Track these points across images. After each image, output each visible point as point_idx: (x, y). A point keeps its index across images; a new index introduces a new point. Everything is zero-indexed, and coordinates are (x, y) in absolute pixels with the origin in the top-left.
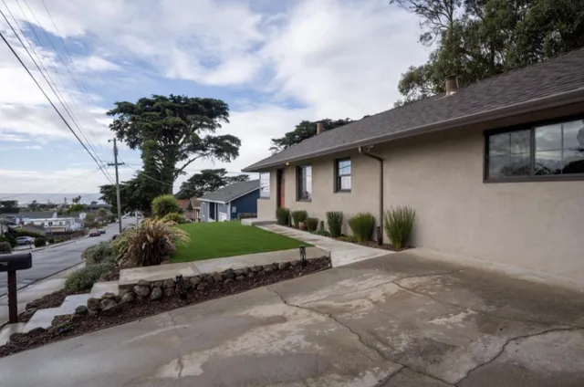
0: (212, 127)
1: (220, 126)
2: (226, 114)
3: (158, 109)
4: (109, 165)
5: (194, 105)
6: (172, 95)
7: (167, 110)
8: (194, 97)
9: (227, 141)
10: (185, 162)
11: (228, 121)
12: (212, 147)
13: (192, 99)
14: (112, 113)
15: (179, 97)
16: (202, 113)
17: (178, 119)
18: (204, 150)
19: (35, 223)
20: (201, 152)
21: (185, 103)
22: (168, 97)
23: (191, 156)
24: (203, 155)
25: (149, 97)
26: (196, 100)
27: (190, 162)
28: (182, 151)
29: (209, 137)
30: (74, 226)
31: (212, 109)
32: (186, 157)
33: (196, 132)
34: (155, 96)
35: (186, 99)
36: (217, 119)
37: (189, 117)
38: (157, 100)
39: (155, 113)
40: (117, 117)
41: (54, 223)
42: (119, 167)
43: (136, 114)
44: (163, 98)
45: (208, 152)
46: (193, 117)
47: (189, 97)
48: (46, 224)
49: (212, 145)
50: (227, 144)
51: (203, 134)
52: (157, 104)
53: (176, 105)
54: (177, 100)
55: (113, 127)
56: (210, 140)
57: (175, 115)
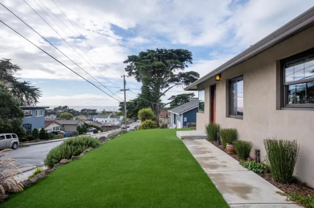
0: (182, 67)
1: (187, 66)
2: (190, 58)
3: (149, 58)
4: (121, 90)
5: (170, 54)
6: (157, 49)
7: (154, 58)
8: (170, 49)
9: (191, 75)
10: (167, 89)
11: (192, 63)
12: (182, 80)
13: (169, 50)
14: (126, 62)
15: (161, 49)
16: (175, 59)
17: (161, 63)
18: (178, 81)
19: (99, 121)
20: (176, 82)
21: (165, 53)
22: (156, 50)
23: (171, 85)
24: (177, 84)
25: (145, 51)
26: (172, 50)
27: (170, 88)
28: (165, 82)
29: (180, 73)
30: (117, 123)
31: (182, 56)
32: (167, 85)
33: (173, 71)
34: (148, 50)
35: (166, 50)
36: (185, 62)
37: (168, 61)
38: (149, 53)
39: (147, 60)
40: (129, 64)
41: (107, 121)
42: (126, 92)
43: (137, 61)
44: (153, 51)
45: (180, 82)
46: (170, 61)
47: (167, 49)
48: (104, 121)
49: (183, 78)
50: (191, 77)
51: (176, 72)
52: (149, 54)
53: (160, 54)
54: (160, 51)
55: (126, 70)
56: (181, 75)
57: (159, 60)
